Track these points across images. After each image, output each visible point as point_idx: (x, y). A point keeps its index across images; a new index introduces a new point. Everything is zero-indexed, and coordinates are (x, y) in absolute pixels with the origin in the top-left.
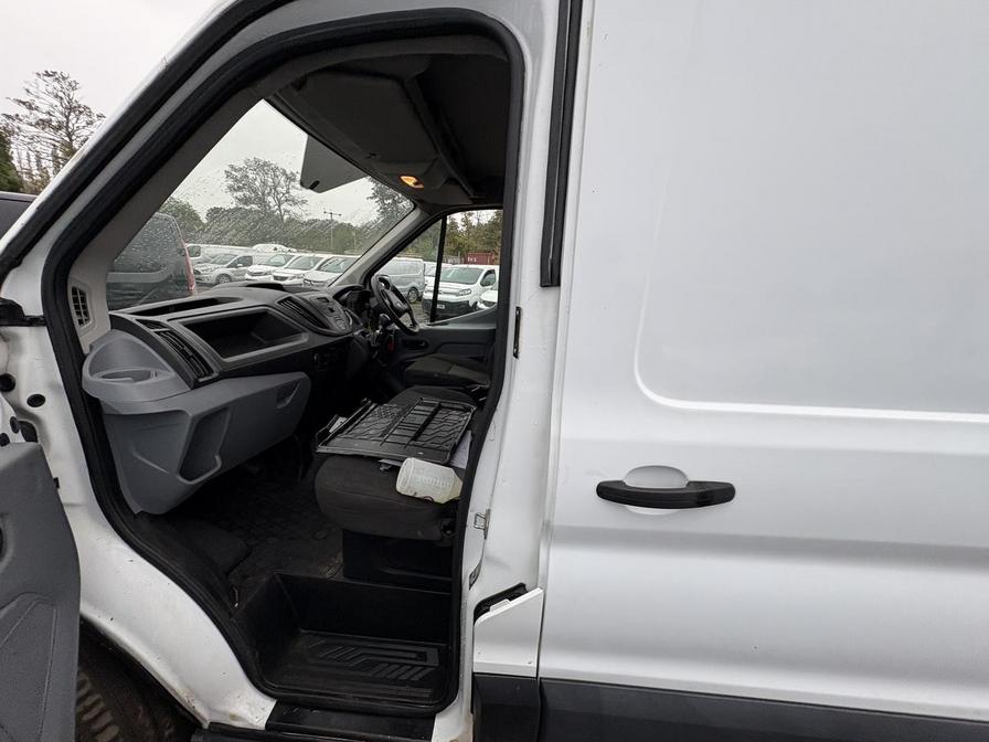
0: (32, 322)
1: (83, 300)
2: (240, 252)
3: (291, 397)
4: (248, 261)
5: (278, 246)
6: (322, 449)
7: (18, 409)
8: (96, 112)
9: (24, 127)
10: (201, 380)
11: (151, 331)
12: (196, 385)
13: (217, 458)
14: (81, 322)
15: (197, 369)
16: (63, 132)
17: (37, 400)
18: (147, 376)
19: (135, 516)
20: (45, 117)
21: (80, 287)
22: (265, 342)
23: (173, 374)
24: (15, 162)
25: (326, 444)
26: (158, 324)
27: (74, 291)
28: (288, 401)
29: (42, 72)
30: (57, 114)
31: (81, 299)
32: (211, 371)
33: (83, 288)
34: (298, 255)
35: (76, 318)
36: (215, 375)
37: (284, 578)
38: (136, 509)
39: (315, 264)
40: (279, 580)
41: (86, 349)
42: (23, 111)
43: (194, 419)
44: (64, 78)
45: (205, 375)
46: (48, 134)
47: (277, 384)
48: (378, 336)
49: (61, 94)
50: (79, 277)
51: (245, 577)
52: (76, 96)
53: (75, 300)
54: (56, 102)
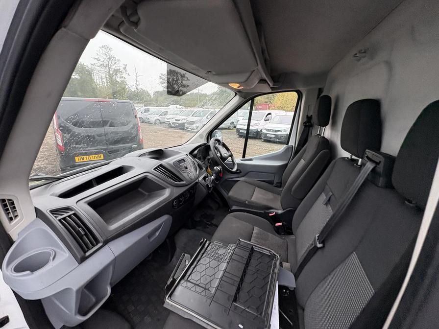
1: (13, 204)
2: (163, 109)
3: (160, 230)
4: (166, 113)
5: (177, 106)
8: (117, 59)
9: (96, 67)
10: (88, 255)
11: (57, 220)
12: (83, 260)
13: (108, 288)
14: (11, 219)
15: (87, 244)
16: (107, 68)
20: (102, 63)
21: (6, 198)
22: (147, 194)
23: (68, 253)
24: (95, 80)
26: (67, 209)
27: (3, 201)
28: (157, 234)
29: (101, 46)
30: (106, 61)
32: (98, 242)
34: (185, 110)
36: (100, 244)
39: (191, 113)
41: (15, 237)
42: (96, 61)
43: (78, 291)
44: (107, 48)
45: (93, 246)
46: (103, 69)
47: (147, 232)
48: (213, 180)
49: (107, 54)
52: (111, 53)
53: (5, 206)
54: (105, 57)
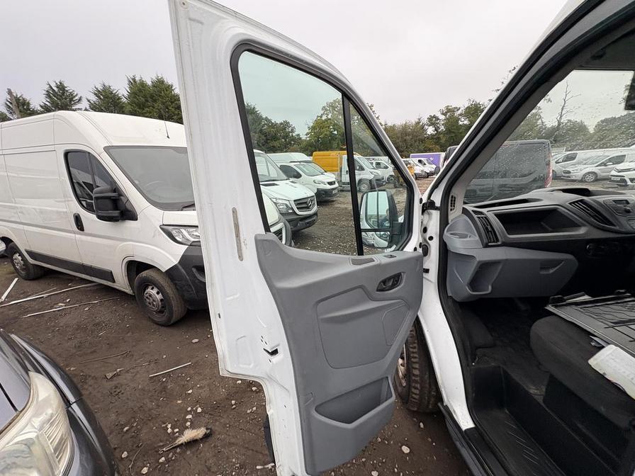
0: (436, 209)
1: (455, 201)
3: (555, 269)
6: (550, 308)
7: (425, 240)
10: (490, 244)
11: (475, 216)
12: (486, 246)
13: (490, 287)
14: (451, 210)
15: (490, 238)
17: (431, 238)
18: (465, 236)
19: (448, 297)
21: (454, 195)
22: (550, 229)
23: (477, 238)
25: (556, 307)
26: (481, 213)
27: (452, 197)
28: (551, 271)
31: (454, 199)
32: (498, 241)
33: (456, 196)
35: (450, 208)
36: (499, 243)
37: (505, 372)
38: (450, 294)
40: (502, 373)
41: (450, 221)
43: (479, 262)
45: (494, 242)
50: (455, 192)
51: (485, 356)
53: (452, 201)
